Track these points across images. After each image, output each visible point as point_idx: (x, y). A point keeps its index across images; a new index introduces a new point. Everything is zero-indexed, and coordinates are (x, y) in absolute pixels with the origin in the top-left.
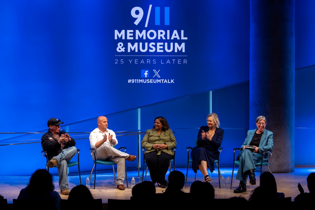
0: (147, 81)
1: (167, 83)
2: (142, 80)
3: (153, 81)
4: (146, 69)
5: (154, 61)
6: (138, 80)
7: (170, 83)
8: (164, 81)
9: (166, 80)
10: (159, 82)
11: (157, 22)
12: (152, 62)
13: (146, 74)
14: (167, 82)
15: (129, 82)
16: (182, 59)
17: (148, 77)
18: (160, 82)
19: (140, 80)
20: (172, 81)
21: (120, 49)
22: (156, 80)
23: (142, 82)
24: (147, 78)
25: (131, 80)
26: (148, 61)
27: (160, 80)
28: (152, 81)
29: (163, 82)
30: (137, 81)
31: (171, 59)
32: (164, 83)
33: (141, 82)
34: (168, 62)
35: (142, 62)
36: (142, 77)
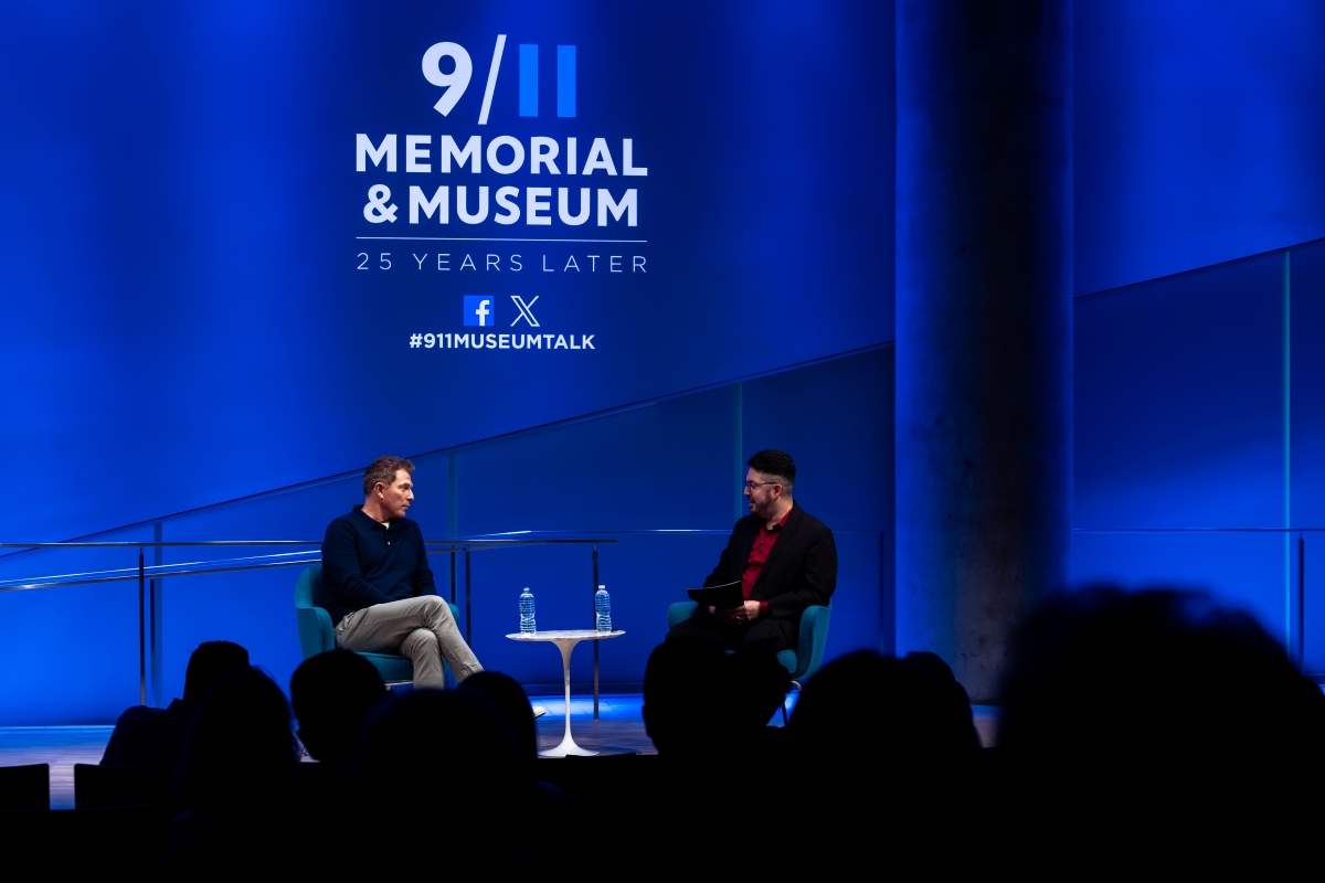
0: (486, 342)
1: (566, 347)
2: (466, 336)
3: (510, 339)
4: (484, 294)
5: (515, 259)
6: (449, 336)
7: (578, 347)
8: (554, 341)
9: (561, 337)
10: (534, 343)
11: (529, 106)
12: (505, 264)
13: (482, 312)
14: (568, 343)
15: (412, 344)
16: (628, 252)
17: (492, 324)
18: (539, 346)
19: (457, 337)
20: (587, 341)
21: (376, 212)
22: (523, 336)
23: (467, 346)
24: (486, 330)
25: (423, 336)
26: (493, 262)
27: (539, 337)
28: (507, 341)
29: (549, 347)
30: (445, 340)
31: (581, 252)
32: (556, 347)
33: (462, 346)
34: (572, 264)
35: (468, 262)
36: (467, 323)
